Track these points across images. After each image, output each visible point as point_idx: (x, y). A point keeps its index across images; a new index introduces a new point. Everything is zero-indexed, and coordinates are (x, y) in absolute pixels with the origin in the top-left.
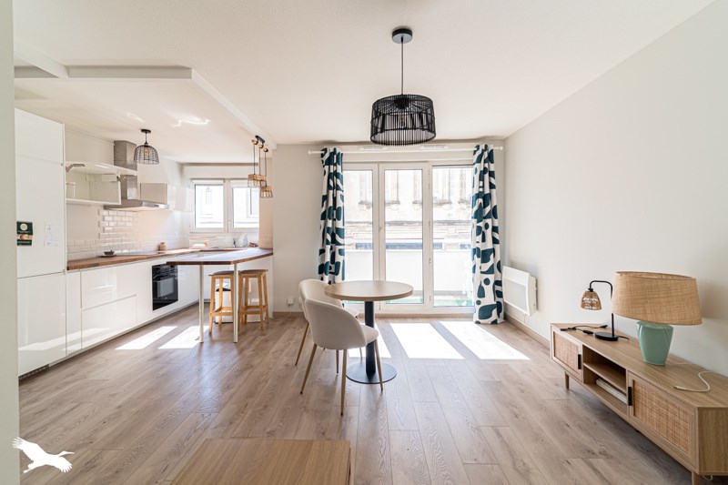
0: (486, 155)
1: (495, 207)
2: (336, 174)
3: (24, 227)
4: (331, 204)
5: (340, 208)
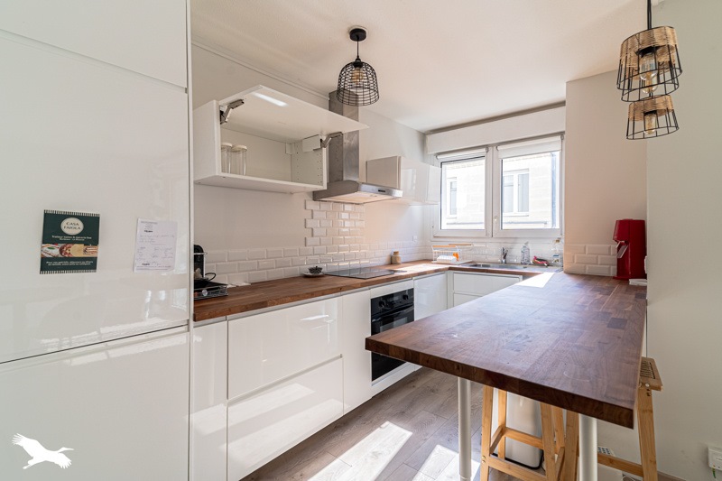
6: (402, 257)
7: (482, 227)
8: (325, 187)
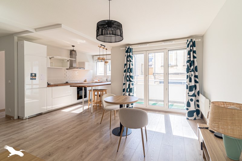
0: (191, 43)
1: (196, 66)
2: (130, 56)
3: (33, 75)
4: (128, 67)
5: (131, 68)
6: (87, 80)
7: (103, 75)
8: (68, 68)
